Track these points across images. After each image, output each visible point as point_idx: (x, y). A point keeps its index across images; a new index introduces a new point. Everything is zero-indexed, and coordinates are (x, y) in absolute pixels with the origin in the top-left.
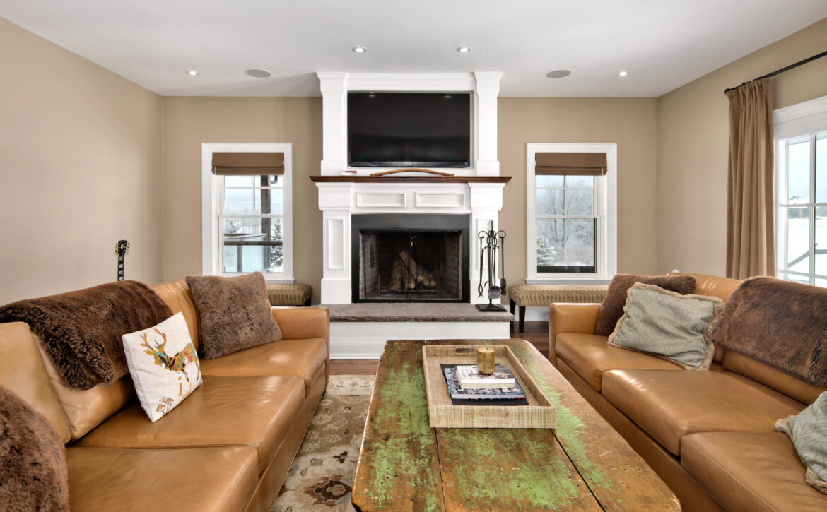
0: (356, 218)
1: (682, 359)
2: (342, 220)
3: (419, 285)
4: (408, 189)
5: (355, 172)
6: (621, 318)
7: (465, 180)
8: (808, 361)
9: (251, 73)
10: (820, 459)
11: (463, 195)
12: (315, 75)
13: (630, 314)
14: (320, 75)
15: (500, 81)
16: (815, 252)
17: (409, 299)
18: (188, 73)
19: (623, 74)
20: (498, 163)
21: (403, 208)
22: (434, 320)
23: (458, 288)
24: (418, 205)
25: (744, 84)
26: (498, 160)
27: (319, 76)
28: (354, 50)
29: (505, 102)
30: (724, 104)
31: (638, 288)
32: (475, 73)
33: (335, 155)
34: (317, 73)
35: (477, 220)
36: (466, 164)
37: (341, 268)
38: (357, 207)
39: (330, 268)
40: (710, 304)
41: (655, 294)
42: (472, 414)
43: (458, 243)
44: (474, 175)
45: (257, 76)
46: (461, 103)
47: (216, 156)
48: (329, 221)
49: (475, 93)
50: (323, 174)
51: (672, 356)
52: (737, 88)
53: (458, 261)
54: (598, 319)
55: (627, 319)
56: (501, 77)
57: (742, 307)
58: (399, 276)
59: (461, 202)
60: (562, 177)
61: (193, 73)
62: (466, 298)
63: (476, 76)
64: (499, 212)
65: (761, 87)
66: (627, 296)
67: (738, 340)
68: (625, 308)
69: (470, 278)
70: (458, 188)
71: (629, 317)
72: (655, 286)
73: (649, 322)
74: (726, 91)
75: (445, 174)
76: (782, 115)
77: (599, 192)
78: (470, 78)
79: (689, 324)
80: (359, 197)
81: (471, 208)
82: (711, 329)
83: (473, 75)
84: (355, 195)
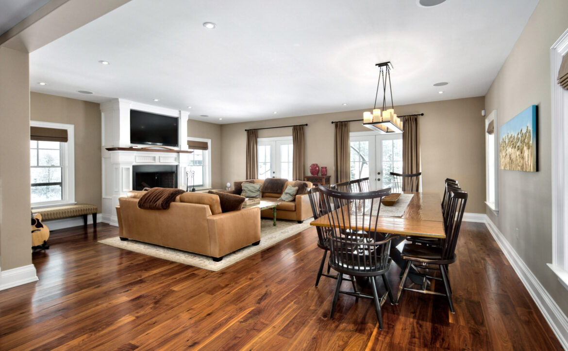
0: (134, 167)
2: (129, 168)
4: (157, 155)
5: (137, 146)
7: (178, 152)
8: (279, 191)
9: (80, 91)
10: (286, 199)
11: (176, 157)
12: (117, 99)
14: (120, 100)
15: (189, 115)
16: (266, 172)
19: (221, 119)
20: (188, 146)
21: (155, 163)
24: (161, 161)
26: (187, 144)
30: (245, 133)
31: (242, 184)
33: (124, 137)
35: (181, 167)
36: (177, 145)
38: (136, 162)
39: (122, 191)
40: (259, 185)
44: (180, 150)
46: (175, 121)
48: (123, 169)
49: (180, 118)
50: (121, 146)
51: (256, 196)
52: (249, 130)
57: (266, 184)
59: (176, 160)
61: (43, 84)
65: (255, 132)
66: (242, 187)
67: (266, 191)
70: (175, 155)
71: (244, 190)
72: (246, 183)
73: (250, 191)
74: (246, 130)
75: (170, 149)
76: (259, 140)
77: (205, 156)
78: (179, 113)
79: (257, 190)
80: (137, 158)
81: (179, 163)
82: (260, 190)
83: (180, 111)
84: (135, 156)
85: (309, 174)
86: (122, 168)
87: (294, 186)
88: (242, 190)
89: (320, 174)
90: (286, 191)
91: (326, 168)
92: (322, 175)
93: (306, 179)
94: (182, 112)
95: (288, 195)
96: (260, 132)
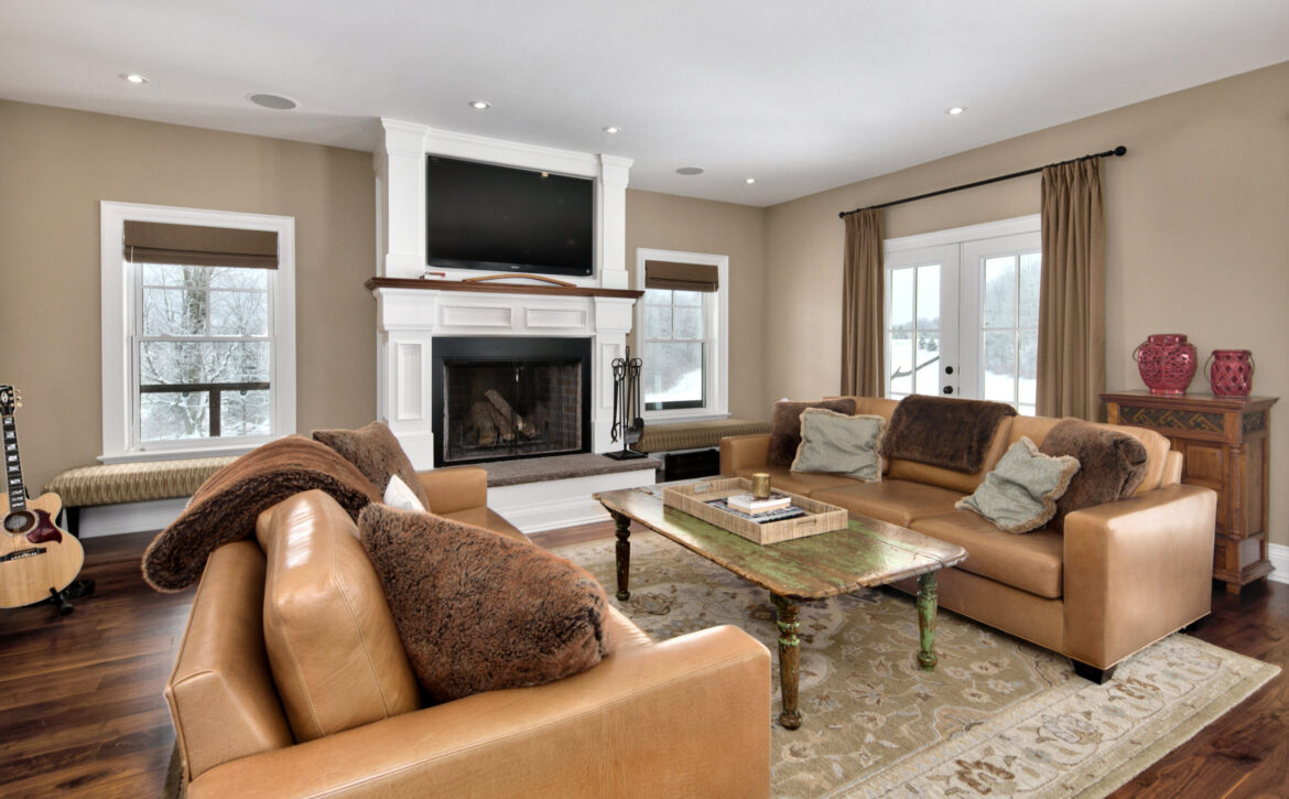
0: (438, 343)
1: (861, 474)
2: (419, 346)
3: (520, 435)
4: (516, 302)
5: (443, 275)
6: (800, 446)
7: (591, 293)
8: (965, 456)
9: (258, 99)
10: (1003, 514)
11: (585, 312)
12: (378, 122)
13: (810, 438)
14: (386, 123)
15: (630, 171)
16: (916, 369)
17: (513, 455)
18: (124, 77)
19: (750, 181)
20: (626, 273)
21: (509, 328)
22: (572, 475)
23: (575, 435)
24: (530, 324)
25: (859, 210)
26: (626, 269)
27: (384, 124)
28: (472, 104)
29: (634, 195)
30: (841, 226)
31: (810, 413)
32: (603, 156)
33: (405, 245)
34: (382, 119)
35: (602, 345)
36: (588, 271)
37: (418, 417)
38: (442, 326)
39: (400, 417)
40: (874, 423)
41: (827, 418)
42: (790, 527)
43: (576, 376)
44: (598, 286)
45: (265, 105)
46: (581, 192)
47: (131, 228)
48: (399, 347)
49: (599, 181)
50: (390, 275)
51: (854, 472)
52: (852, 213)
53: (576, 399)
54: (771, 449)
55: (808, 445)
56: (630, 165)
57: (905, 420)
58: (488, 425)
59: (583, 320)
60: (669, 292)
61: (135, 79)
62: (587, 446)
63: (603, 160)
64: (627, 335)
65: (874, 216)
66: (800, 423)
67: (907, 449)
68: (802, 434)
69: (593, 420)
70: (580, 303)
71: (809, 441)
72: (827, 410)
73: (829, 444)
74: (842, 215)
75: (564, 285)
76: (891, 245)
77: (708, 312)
78: (595, 161)
79: (862, 442)
80: (446, 312)
81: (595, 330)
82: (879, 444)
83: (599, 155)
84: (441, 308)
85: (1128, 380)
86: (396, 344)
87: (1053, 446)
88: (800, 439)
89: (1200, 388)
90: (1006, 468)
91: (1244, 355)
92: (1217, 391)
93: (1114, 410)
94: (605, 157)
95: (1014, 491)
96: (895, 217)
